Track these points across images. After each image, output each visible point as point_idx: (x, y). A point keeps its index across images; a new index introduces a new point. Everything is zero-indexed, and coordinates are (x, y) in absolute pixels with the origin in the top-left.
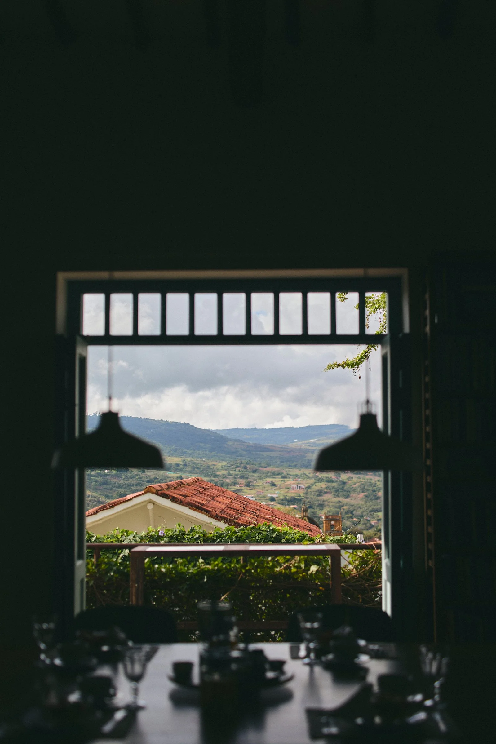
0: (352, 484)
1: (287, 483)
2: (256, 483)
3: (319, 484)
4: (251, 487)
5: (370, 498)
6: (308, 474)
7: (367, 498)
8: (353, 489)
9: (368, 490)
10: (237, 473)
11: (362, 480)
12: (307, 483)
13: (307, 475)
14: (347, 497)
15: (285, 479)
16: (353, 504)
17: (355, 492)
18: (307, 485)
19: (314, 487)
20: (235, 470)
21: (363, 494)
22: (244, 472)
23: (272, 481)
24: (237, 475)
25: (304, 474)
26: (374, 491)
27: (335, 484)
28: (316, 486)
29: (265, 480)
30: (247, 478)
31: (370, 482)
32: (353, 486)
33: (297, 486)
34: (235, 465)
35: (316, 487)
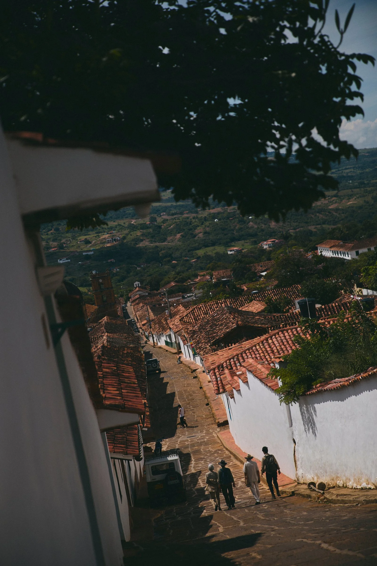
0: (168, 226)
1: (101, 238)
2: (69, 243)
3: (135, 232)
4: (64, 248)
5: (187, 237)
6: (123, 224)
7: (184, 238)
8: (169, 231)
9: (184, 230)
10: (49, 236)
11: (177, 221)
12: (122, 234)
13: (122, 226)
14: (165, 240)
15: (100, 234)
16: (170, 247)
17: (171, 234)
18: (121, 236)
19: (129, 236)
20: (47, 234)
21: (180, 234)
22: (56, 235)
23: (86, 239)
24: (49, 239)
25: (119, 225)
26: (190, 230)
27: (151, 230)
28: (131, 235)
29: (79, 239)
30: (60, 240)
31: (186, 221)
32: (169, 228)
33: (112, 239)
34: (46, 228)
35: (131, 237)
